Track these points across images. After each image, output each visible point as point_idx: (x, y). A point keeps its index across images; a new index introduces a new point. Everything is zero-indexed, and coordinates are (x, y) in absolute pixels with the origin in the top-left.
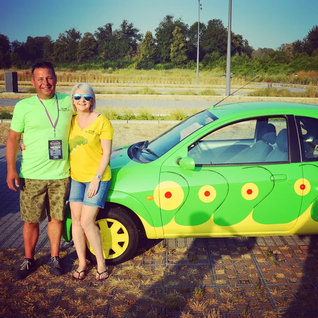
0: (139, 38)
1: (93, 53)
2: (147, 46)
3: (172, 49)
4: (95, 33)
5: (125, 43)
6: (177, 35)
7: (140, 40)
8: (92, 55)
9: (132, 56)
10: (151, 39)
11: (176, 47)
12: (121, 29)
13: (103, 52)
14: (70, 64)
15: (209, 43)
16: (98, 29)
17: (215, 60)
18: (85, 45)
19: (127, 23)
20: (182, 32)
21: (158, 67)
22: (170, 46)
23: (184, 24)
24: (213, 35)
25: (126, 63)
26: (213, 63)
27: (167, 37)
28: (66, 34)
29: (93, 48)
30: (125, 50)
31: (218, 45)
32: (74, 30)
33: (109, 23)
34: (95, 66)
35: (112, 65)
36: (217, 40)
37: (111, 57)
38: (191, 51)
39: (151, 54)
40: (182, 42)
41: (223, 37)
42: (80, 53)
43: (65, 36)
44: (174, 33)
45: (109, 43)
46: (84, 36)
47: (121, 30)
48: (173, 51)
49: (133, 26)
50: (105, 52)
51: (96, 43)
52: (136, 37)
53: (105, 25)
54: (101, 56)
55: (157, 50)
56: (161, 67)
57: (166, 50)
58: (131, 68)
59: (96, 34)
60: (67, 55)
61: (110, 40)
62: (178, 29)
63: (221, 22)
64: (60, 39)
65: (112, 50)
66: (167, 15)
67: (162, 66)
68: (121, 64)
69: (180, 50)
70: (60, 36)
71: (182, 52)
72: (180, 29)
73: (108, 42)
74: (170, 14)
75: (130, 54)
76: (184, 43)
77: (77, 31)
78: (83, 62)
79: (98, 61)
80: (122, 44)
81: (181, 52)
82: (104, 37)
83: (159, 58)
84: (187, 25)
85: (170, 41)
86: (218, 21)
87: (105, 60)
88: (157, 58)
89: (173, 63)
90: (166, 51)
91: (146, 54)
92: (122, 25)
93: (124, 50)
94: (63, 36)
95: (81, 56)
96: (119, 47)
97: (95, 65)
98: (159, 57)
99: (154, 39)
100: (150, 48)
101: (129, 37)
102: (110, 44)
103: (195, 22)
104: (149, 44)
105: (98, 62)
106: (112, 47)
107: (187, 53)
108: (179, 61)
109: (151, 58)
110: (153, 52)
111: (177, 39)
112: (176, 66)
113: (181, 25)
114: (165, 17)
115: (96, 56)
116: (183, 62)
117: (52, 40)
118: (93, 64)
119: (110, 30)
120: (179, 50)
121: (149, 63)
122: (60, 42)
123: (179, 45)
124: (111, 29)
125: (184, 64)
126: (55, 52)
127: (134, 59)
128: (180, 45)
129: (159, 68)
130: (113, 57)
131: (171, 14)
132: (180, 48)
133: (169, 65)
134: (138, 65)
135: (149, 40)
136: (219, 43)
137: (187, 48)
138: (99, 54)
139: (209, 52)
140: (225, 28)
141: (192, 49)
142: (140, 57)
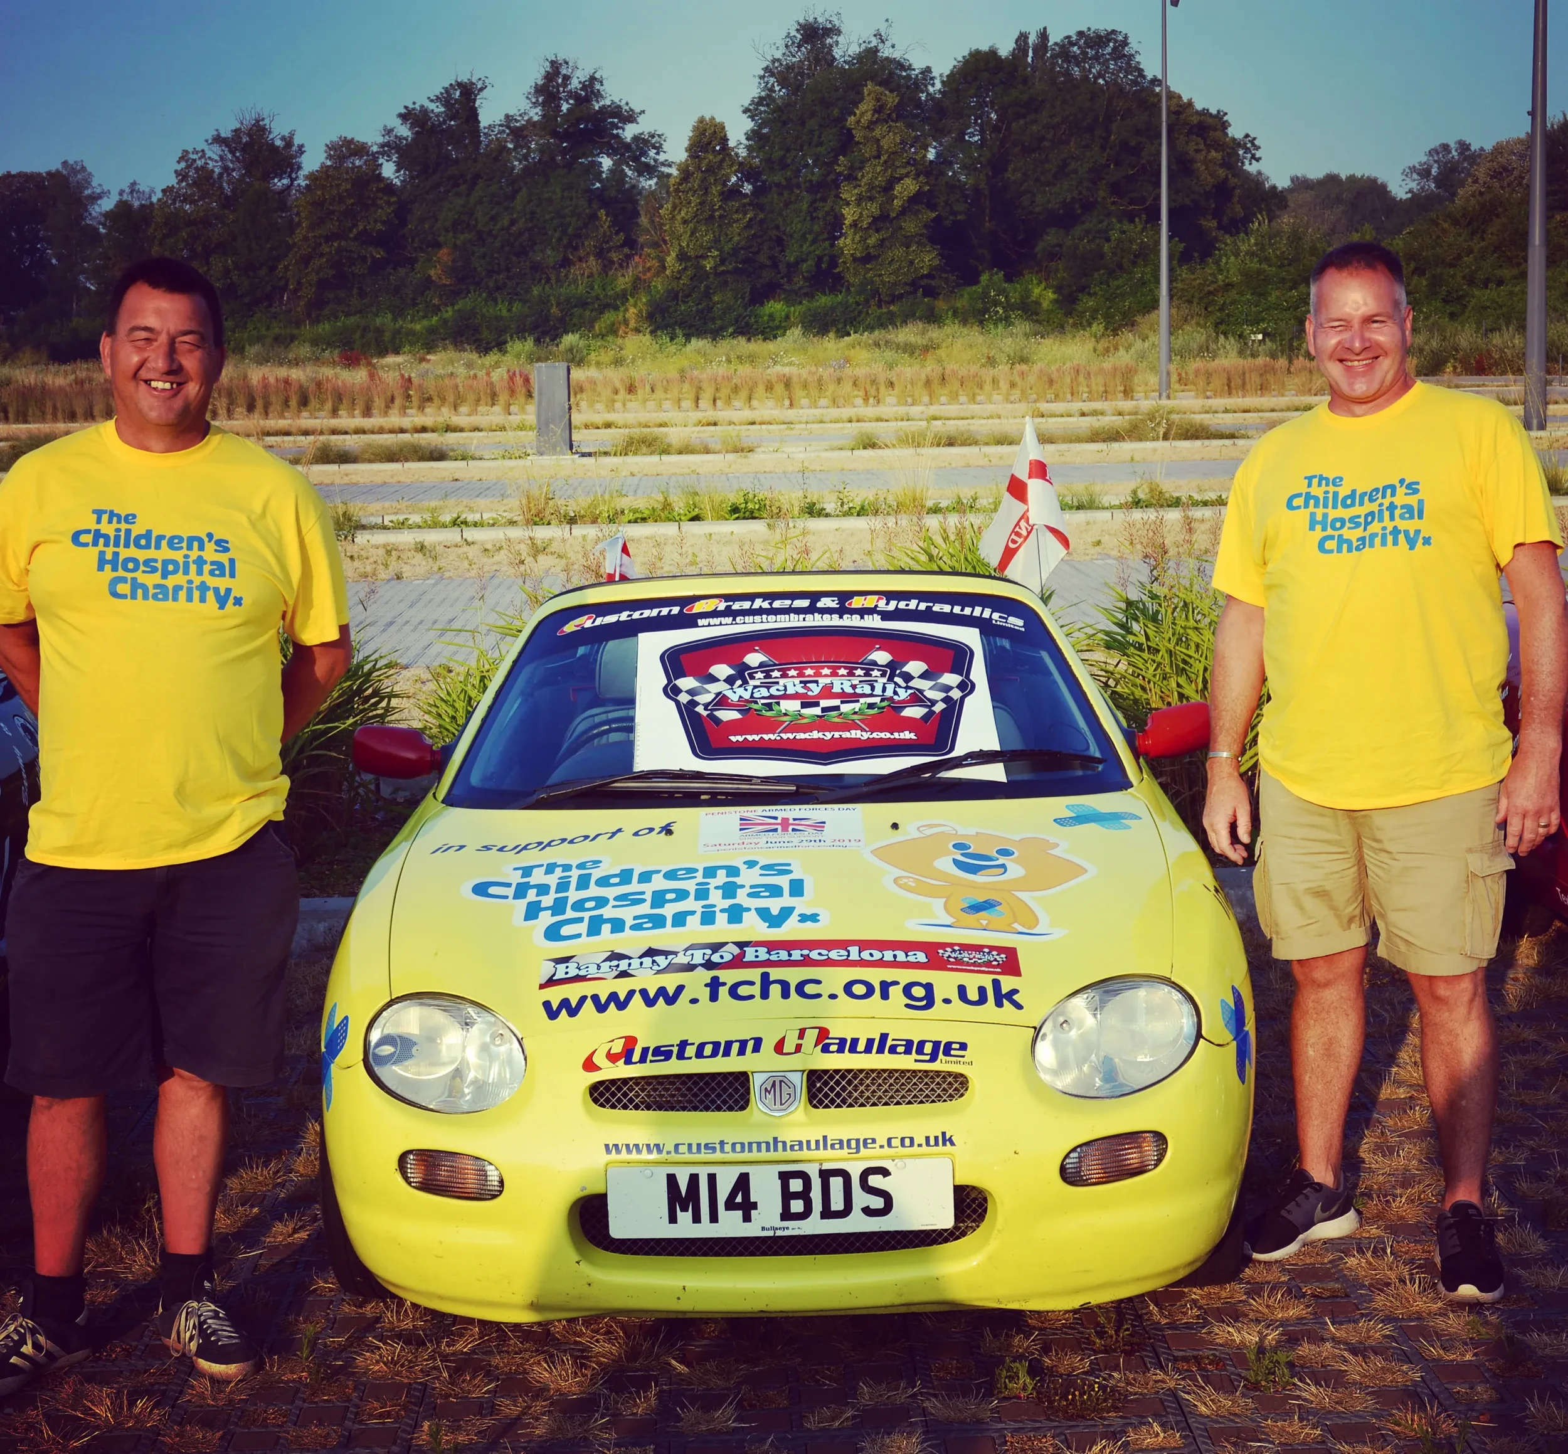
0: (636, 159)
1: (379, 254)
2: (700, 204)
3: (849, 214)
4: (380, 140)
5: (566, 194)
6: (877, 133)
8: (377, 267)
9: (607, 265)
10: (723, 161)
11: (871, 199)
12: (536, 114)
13: (438, 245)
14: (250, 326)
15: (1062, 172)
16: (404, 117)
17: (1126, 263)
18: (333, 212)
19: (567, 78)
20: (899, 113)
21: (771, 317)
22: (837, 196)
23: (910, 68)
24: (1085, 124)
25: (583, 304)
26: (1116, 283)
27: (820, 144)
28: (214, 152)
29: (379, 226)
30: (570, 231)
31: (1114, 175)
32: (258, 130)
33: (464, 78)
34: (398, 332)
35: (499, 318)
36: (1103, 148)
37: (490, 273)
38: (956, 222)
39: (728, 248)
40: (904, 171)
42: (306, 260)
43: (211, 164)
44: (858, 122)
45: (468, 195)
46: (329, 163)
47: (536, 118)
48: (854, 224)
49: (601, 88)
50: (455, 246)
51: (393, 199)
52: (622, 155)
53: (438, 90)
54: (432, 272)
55: (762, 221)
56: (787, 317)
57: (813, 219)
58: (613, 330)
59: (392, 146)
60: (227, 271)
61: (477, 176)
62: (878, 100)
63: (1125, 43)
64: (184, 184)
65: (496, 237)
66: (802, 21)
67: (796, 310)
68: (554, 310)
69: (897, 217)
70: (183, 165)
71: (911, 226)
72: (891, 99)
73: (463, 188)
74: (820, 14)
75: (600, 254)
76: (917, 176)
77: (278, 131)
78: (326, 311)
79: (414, 299)
80: (550, 200)
81: (901, 228)
82: (437, 164)
83: (775, 265)
84: (928, 70)
85: (838, 169)
86: (1109, 41)
87: (452, 295)
88: (763, 266)
89: (859, 293)
90: (816, 228)
91: (701, 246)
92: (539, 90)
93: (564, 232)
94: (199, 163)
95: (314, 278)
96: (533, 213)
97: (395, 320)
98: (768, 263)
99: (741, 164)
100: (721, 217)
101: (585, 156)
102: (480, 202)
103: (966, 53)
104: (715, 190)
105: (414, 305)
106: (493, 219)
107: (937, 234)
108: (893, 277)
109: (728, 272)
110: (736, 233)
111: (878, 157)
112: (874, 311)
113: (891, 74)
114: (793, 33)
115: (402, 272)
116: (914, 284)
117: (98, 191)
118: (384, 320)
119: (467, 121)
120: (893, 215)
121: (716, 298)
122: (186, 199)
123: (888, 188)
124: (472, 115)
125: (925, 295)
127: (623, 281)
128: (898, 188)
129: (778, 328)
130: (498, 273)
131: (827, 16)
132: (897, 203)
133: (833, 309)
134: (650, 317)
135: (711, 170)
136: (1118, 164)
137: (932, 207)
138: (416, 260)
139: (1066, 218)
140: (1149, 77)
141: (960, 207)
142: (664, 268)
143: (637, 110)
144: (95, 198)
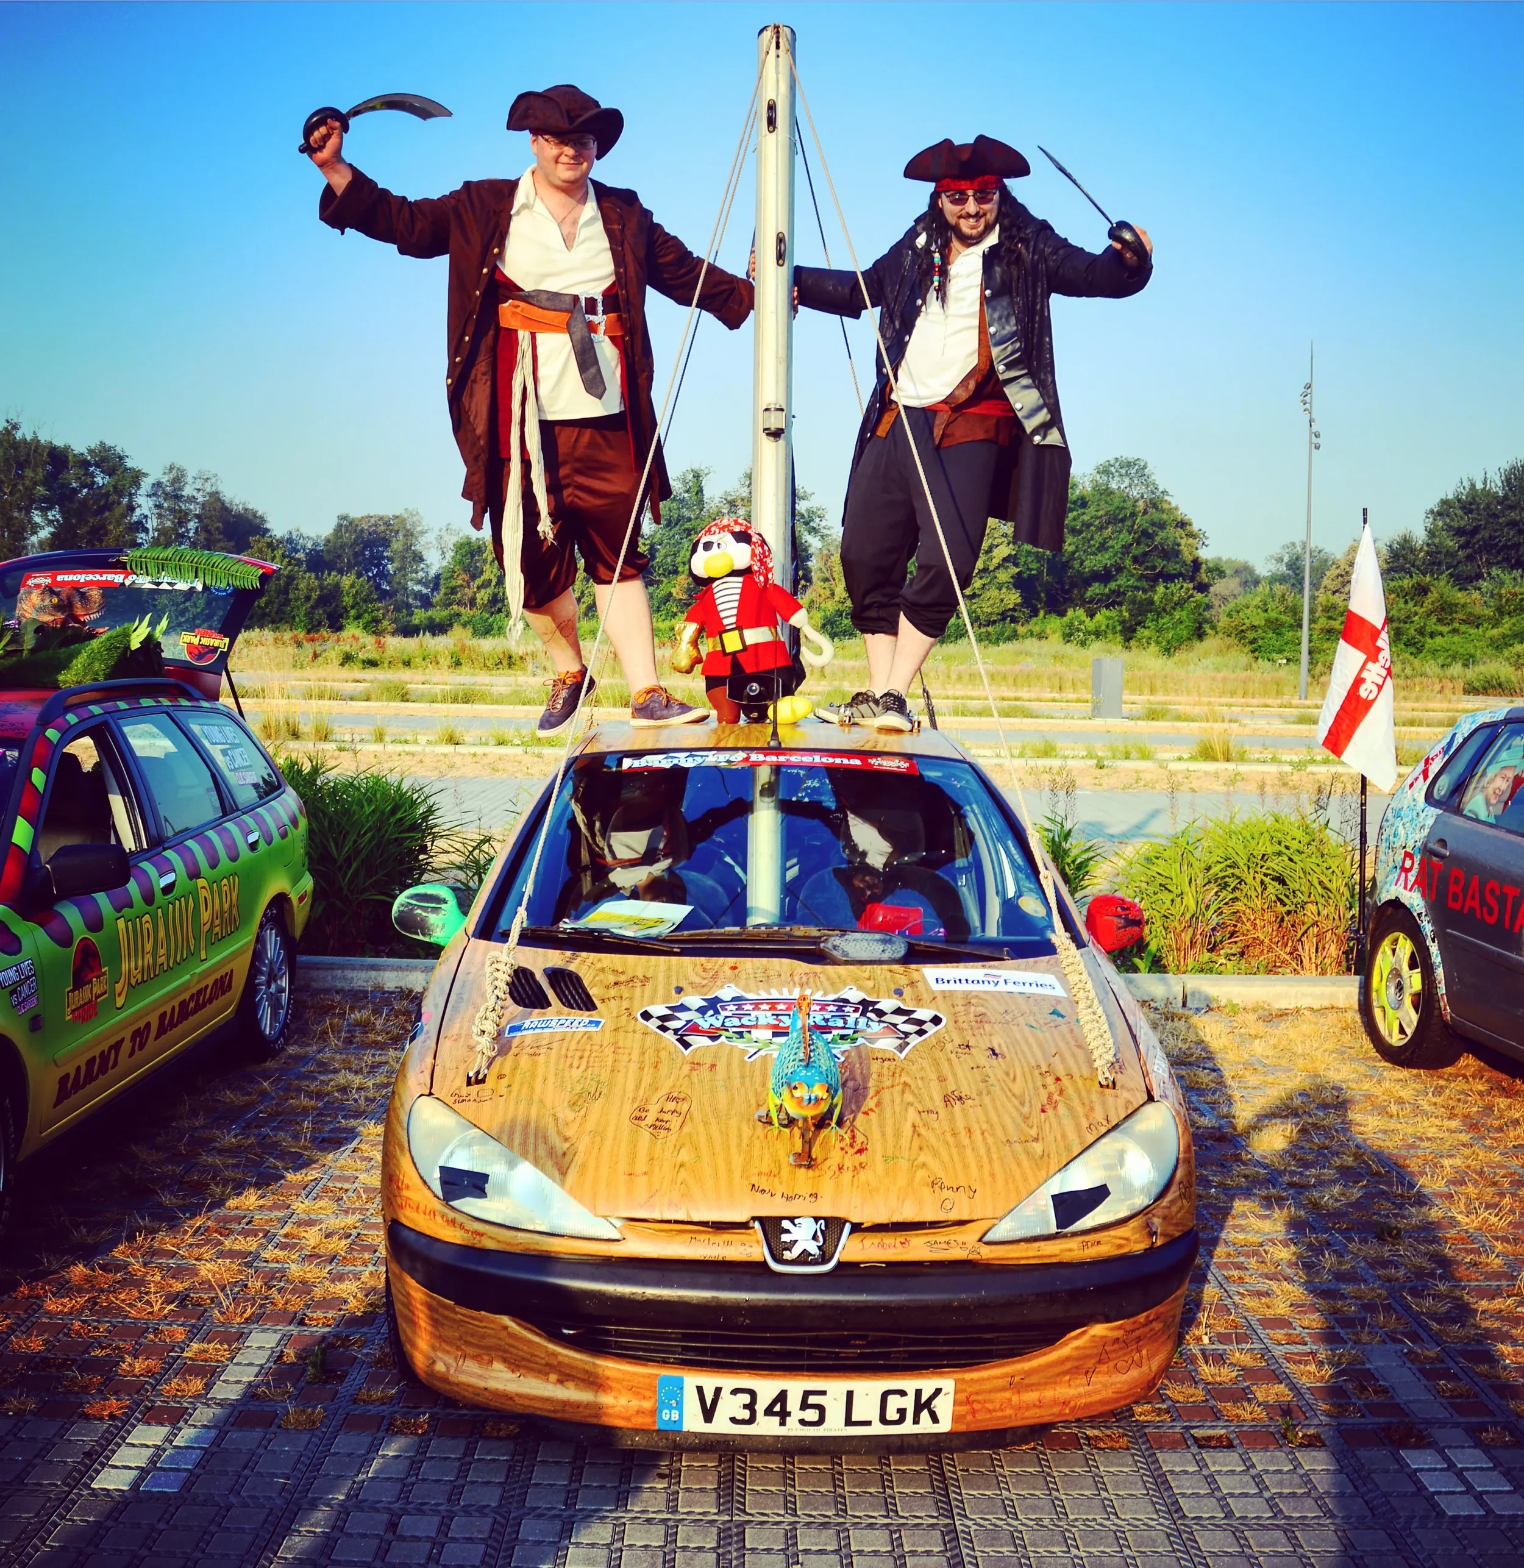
7: (814, 531)
12: (744, 492)
13: (676, 572)
15: (1103, 547)
24: (1118, 517)
31: (1136, 550)
33: (696, 467)
36: (1130, 533)
38: (1030, 576)
40: (1001, 541)
41: (1153, 524)
47: (744, 495)
54: (674, 591)
63: (1145, 467)
69: (994, 570)
71: (1002, 577)
76: (1009, 544)
82: (678, 521)
86: (1135, 465)
107: (1020, 583)
108: (989, 610)
116: (1003, 616)
119: (696, 494)
123: (990, 551)
124: (700, 491)
125: (1012, 621)
126: (485, 576)
128: (996, 551)
132: (995, 562)
136: (1138, 544)
137: (1016, 565)
138: (659, 582)
139: (1105, 576)
140: (1161, 489)
141: (1034, 566)
142: (833, 594)
143: (809, 492)
144: (423, 533)
